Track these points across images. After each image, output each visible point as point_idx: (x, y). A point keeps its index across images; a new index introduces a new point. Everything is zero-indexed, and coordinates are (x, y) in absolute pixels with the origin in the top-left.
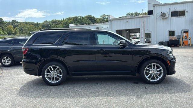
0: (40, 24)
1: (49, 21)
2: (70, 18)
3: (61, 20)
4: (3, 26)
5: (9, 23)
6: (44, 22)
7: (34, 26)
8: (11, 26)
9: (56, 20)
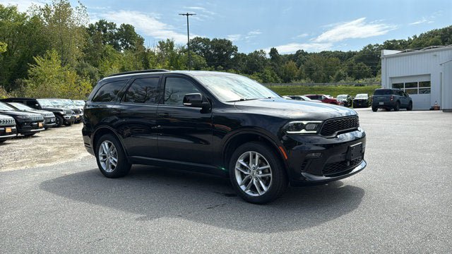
0: (355, 53)
1: (377, 45)
2: (432, 32)
3: (407, 40)
4: (276, 64)
5: (290, 57)
6: (366, 48)
7: (339, 61)
8: (291, 63)
9: (394, 41)
